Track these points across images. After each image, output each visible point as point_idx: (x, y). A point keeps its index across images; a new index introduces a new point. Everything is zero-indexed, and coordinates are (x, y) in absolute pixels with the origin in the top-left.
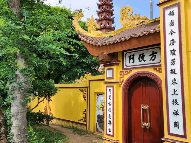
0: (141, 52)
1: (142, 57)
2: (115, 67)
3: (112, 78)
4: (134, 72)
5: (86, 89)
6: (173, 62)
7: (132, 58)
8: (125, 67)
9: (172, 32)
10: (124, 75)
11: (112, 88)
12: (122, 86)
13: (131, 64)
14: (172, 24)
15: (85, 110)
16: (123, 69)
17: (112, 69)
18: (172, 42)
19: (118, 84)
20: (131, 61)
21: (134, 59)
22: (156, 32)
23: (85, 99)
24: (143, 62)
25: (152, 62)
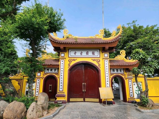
0: (51, 69)
1: (51, 70)
2: (41, 72)
3: (40, 76)
4: (48, 74)
5: (21, 80)
6: (62, 73)
7: (48, 70)
8: (45, 72)
9: (62, 66)
10: (44, 75)
11: (39, 80)
12: (43, 79)
13: (48, 72)
14: (62, 64)
15: (19, 89)
16: (44, 73)
17: (41, 73)
18: (62, 68)
19: (42, 78)
20: (48, 71)
21: (49, 70)
22: (58, 65)
23: (19, 85)
24: (52, 72)
25: (54, 72)
